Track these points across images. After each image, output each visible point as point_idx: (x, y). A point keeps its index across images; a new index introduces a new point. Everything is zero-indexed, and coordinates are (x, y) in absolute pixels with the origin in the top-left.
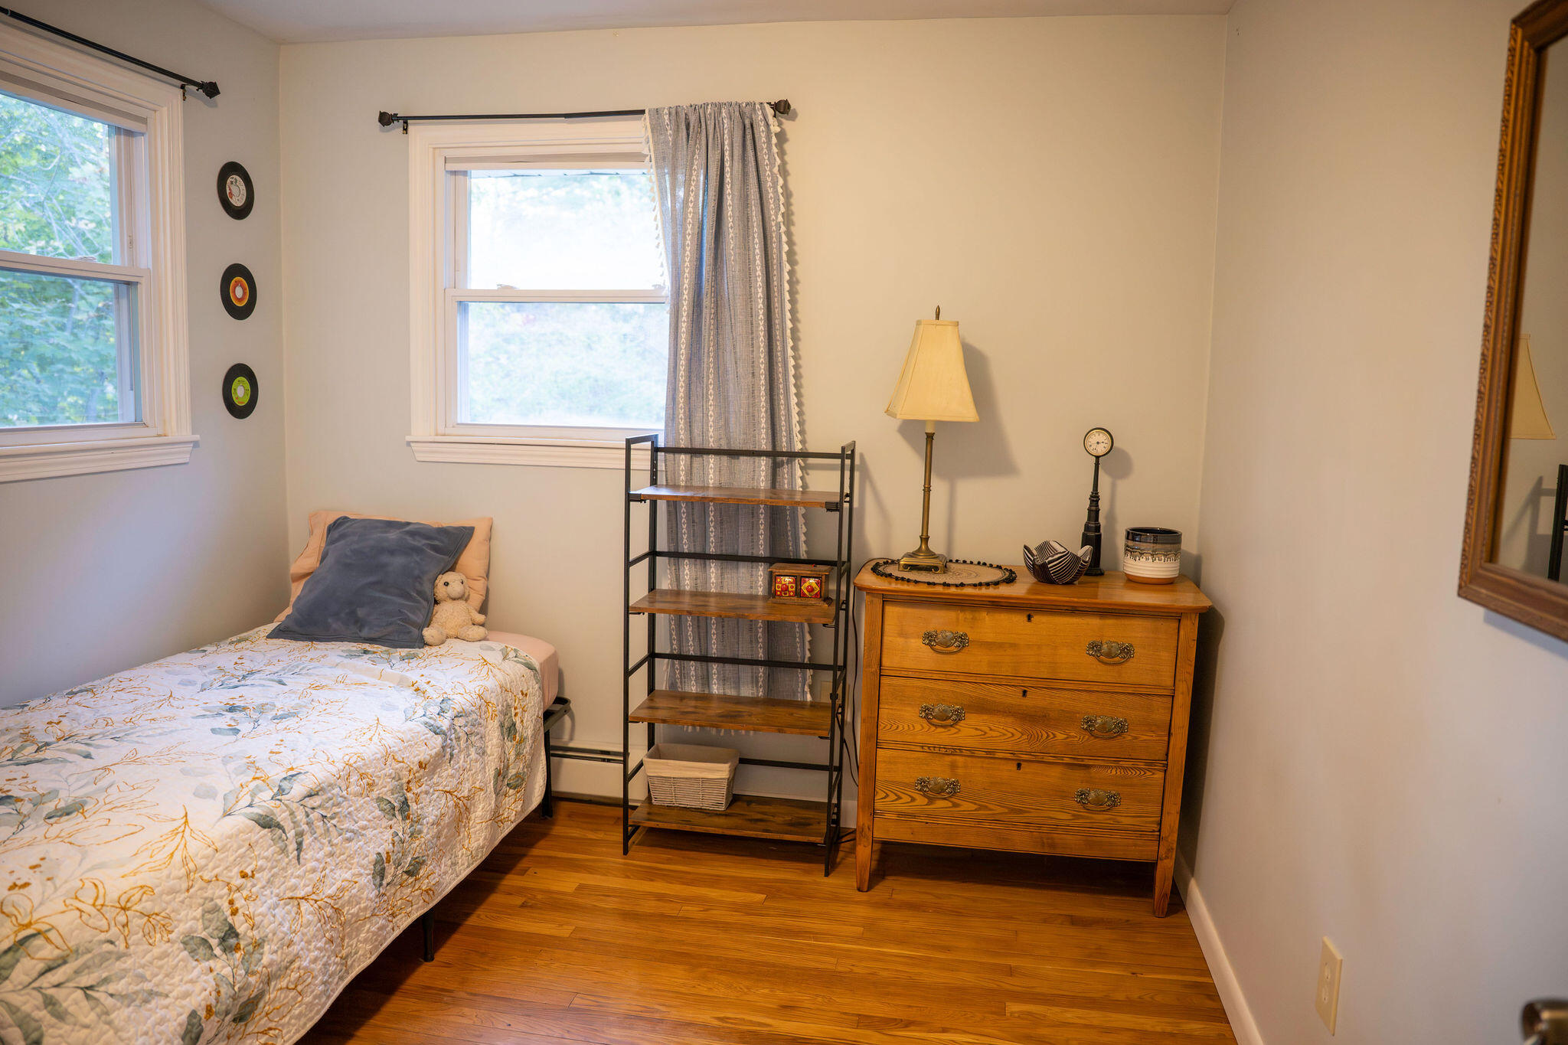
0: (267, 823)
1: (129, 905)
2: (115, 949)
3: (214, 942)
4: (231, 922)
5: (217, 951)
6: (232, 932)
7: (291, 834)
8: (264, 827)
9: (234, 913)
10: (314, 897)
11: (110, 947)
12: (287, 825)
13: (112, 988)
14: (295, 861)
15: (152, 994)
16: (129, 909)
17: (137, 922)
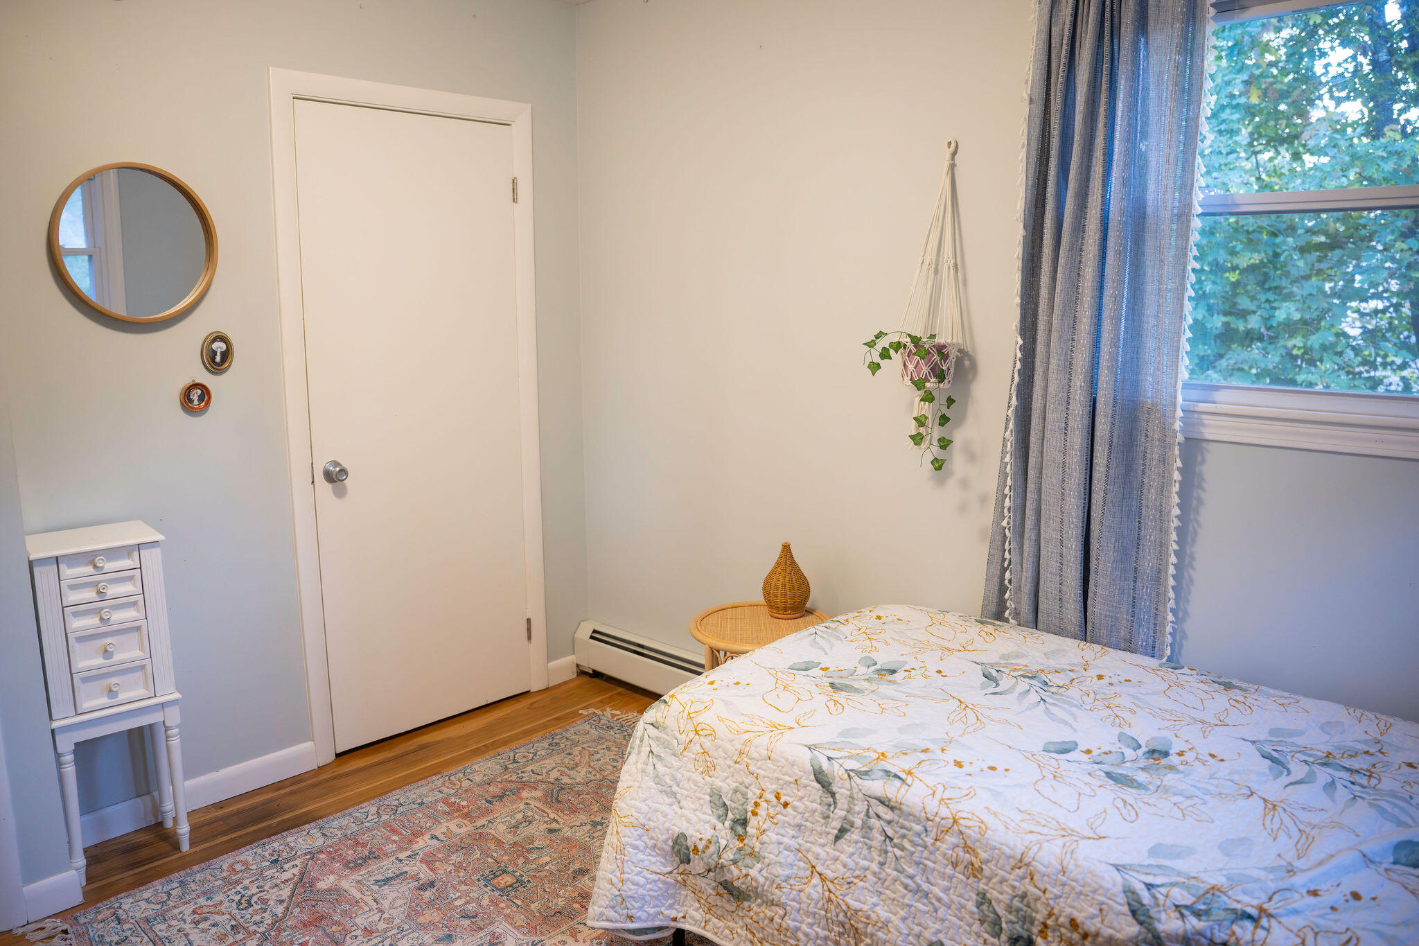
0: (822, 779)
1: (700, 732)
2: (676, 748)
3: (730, 816)
4: (748, 817)
5: (727, 823)
6: (744, 823)
7: (840, 813)
8: (818, 781)
9: (755, 814)
10: (831, 886)
11: (676, 744)
12: (842, 802)
13: (659, 766)
14: (831, 837)
15: (674, 795)
16: (699, 735)
17: (697, 748)
